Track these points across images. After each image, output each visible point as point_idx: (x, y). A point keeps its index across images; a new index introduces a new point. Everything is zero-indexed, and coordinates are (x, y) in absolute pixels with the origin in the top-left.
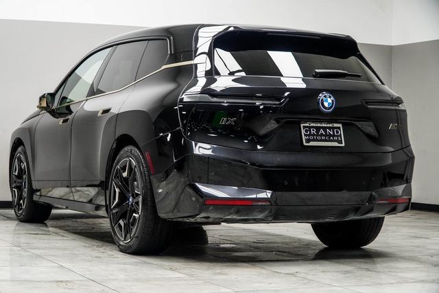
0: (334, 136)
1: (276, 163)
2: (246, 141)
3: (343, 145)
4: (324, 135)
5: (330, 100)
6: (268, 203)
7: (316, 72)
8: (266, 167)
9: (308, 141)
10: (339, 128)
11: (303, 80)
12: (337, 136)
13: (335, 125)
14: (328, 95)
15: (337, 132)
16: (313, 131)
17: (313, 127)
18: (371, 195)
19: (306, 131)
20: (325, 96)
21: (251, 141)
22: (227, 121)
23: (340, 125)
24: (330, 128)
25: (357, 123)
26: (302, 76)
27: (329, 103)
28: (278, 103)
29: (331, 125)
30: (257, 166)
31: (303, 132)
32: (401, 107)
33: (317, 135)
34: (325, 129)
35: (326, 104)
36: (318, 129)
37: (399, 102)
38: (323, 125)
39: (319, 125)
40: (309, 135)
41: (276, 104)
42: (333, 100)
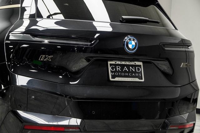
0: (135, 72)
1: (85, 96)
2: (61, 77)
3: (143, 80)
4: (127, 72)
5: (133, 43)
6: (78, 130)
7: (122, 18)
8: (78, 99)
9: (113, 77)
10: (140, 66)
11: (111, 24)
12: (138, 73)
13: (137, 63)
14: (132, 38)
15: (139, 69)
16: (119, 69)
17: (118, 65)
18: (164, 122)
19: (112, 68)
20: (130, 39)
21: (65, 77)
22: (45, 58)
23: (141, 63)
24: (132, 66)
25: (155, 62)
26: (110, 21)
27: (133, 45)
28: (89, 44)
29: (133, 63)
31: (110, 68)
32: (190, 49)
33: (122, 72)
34: (128, 66)
35: (130, 46)
36: (123, 66)
37: (189, 45)
38: (127, 63)
39: (123, 63)
40: (114, 72)
41: (87, 45)
42: (136, 43)
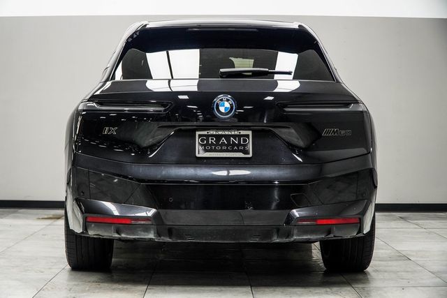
0: (239, 144)
3: (250, 155)
4: (226, 145)
5: (227, 105)
6: (149, 222)
10: (248, 136)
12: (244, 145)
13: (243, 132)
14: (225, 98)
15: (245, 141)
16: (212, 141)
17: (212, 135)
18: (289, 215)
19: (202, 140)
20: (221, 100)
23: (250, 133)
24: (234, 136)
25: (275, 130)
27: (226, 108)
29: (236, 133)
30: (130, 179)
31: (198, 141)
33: (217, 145)
34: (227, 137)
35: (222, 109)
36: (218, 137)
38: (227, 133)
39: (220, 133)
40: (205, 145)
41: (160, 111)
42: (231, 105)
